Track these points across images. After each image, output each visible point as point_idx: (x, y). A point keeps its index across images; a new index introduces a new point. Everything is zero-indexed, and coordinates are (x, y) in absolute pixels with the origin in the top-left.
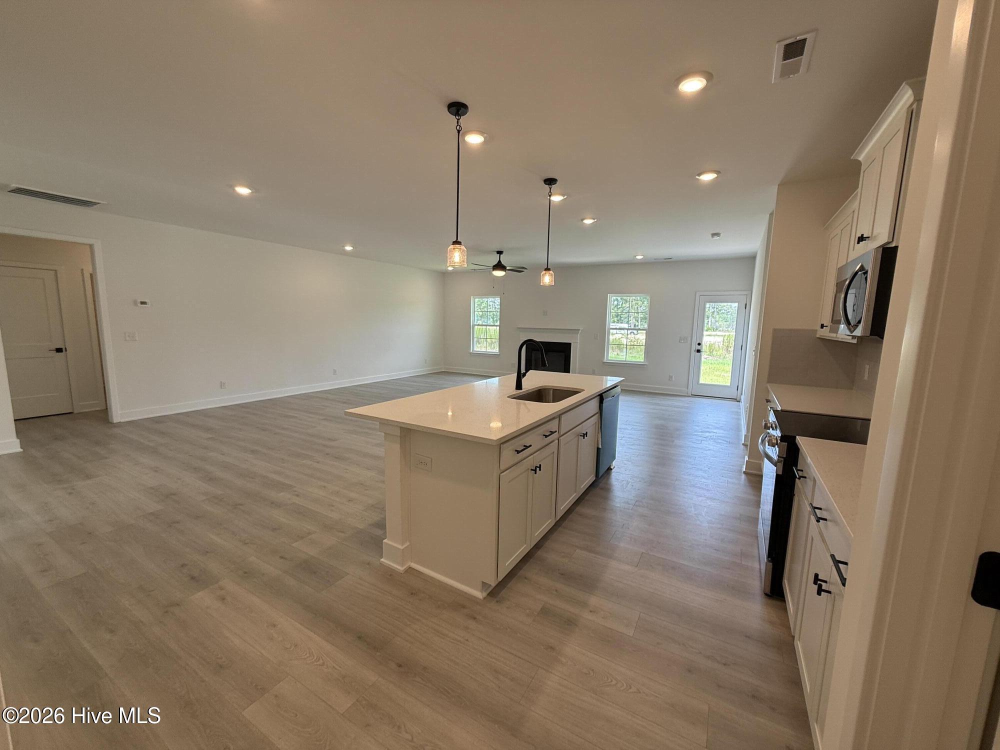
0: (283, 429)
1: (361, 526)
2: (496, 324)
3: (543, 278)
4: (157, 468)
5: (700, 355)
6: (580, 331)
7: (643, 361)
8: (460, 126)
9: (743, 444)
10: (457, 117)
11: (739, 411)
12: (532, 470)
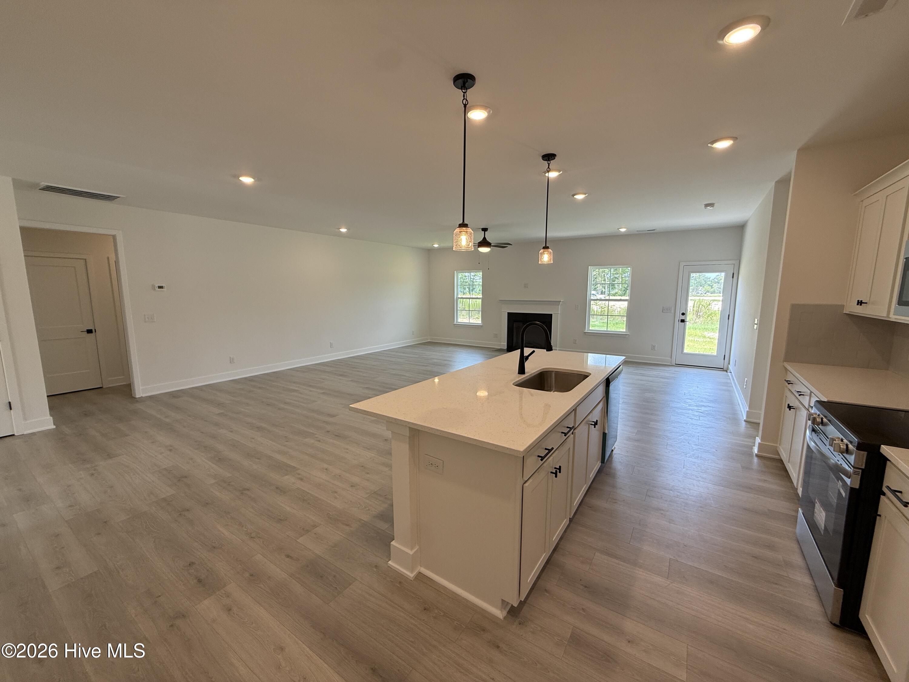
0: (286, 403)
1: (365, 518)
2: (479, 297)
3: (541, 256)
4: (171, 446)
5: (685, 324)
6: (561, 303)
7: (625, 330)
8: (467, 100)
9: (745, 421)
10: (464, 91)
11: (729, 381)
12: (552, 472)
